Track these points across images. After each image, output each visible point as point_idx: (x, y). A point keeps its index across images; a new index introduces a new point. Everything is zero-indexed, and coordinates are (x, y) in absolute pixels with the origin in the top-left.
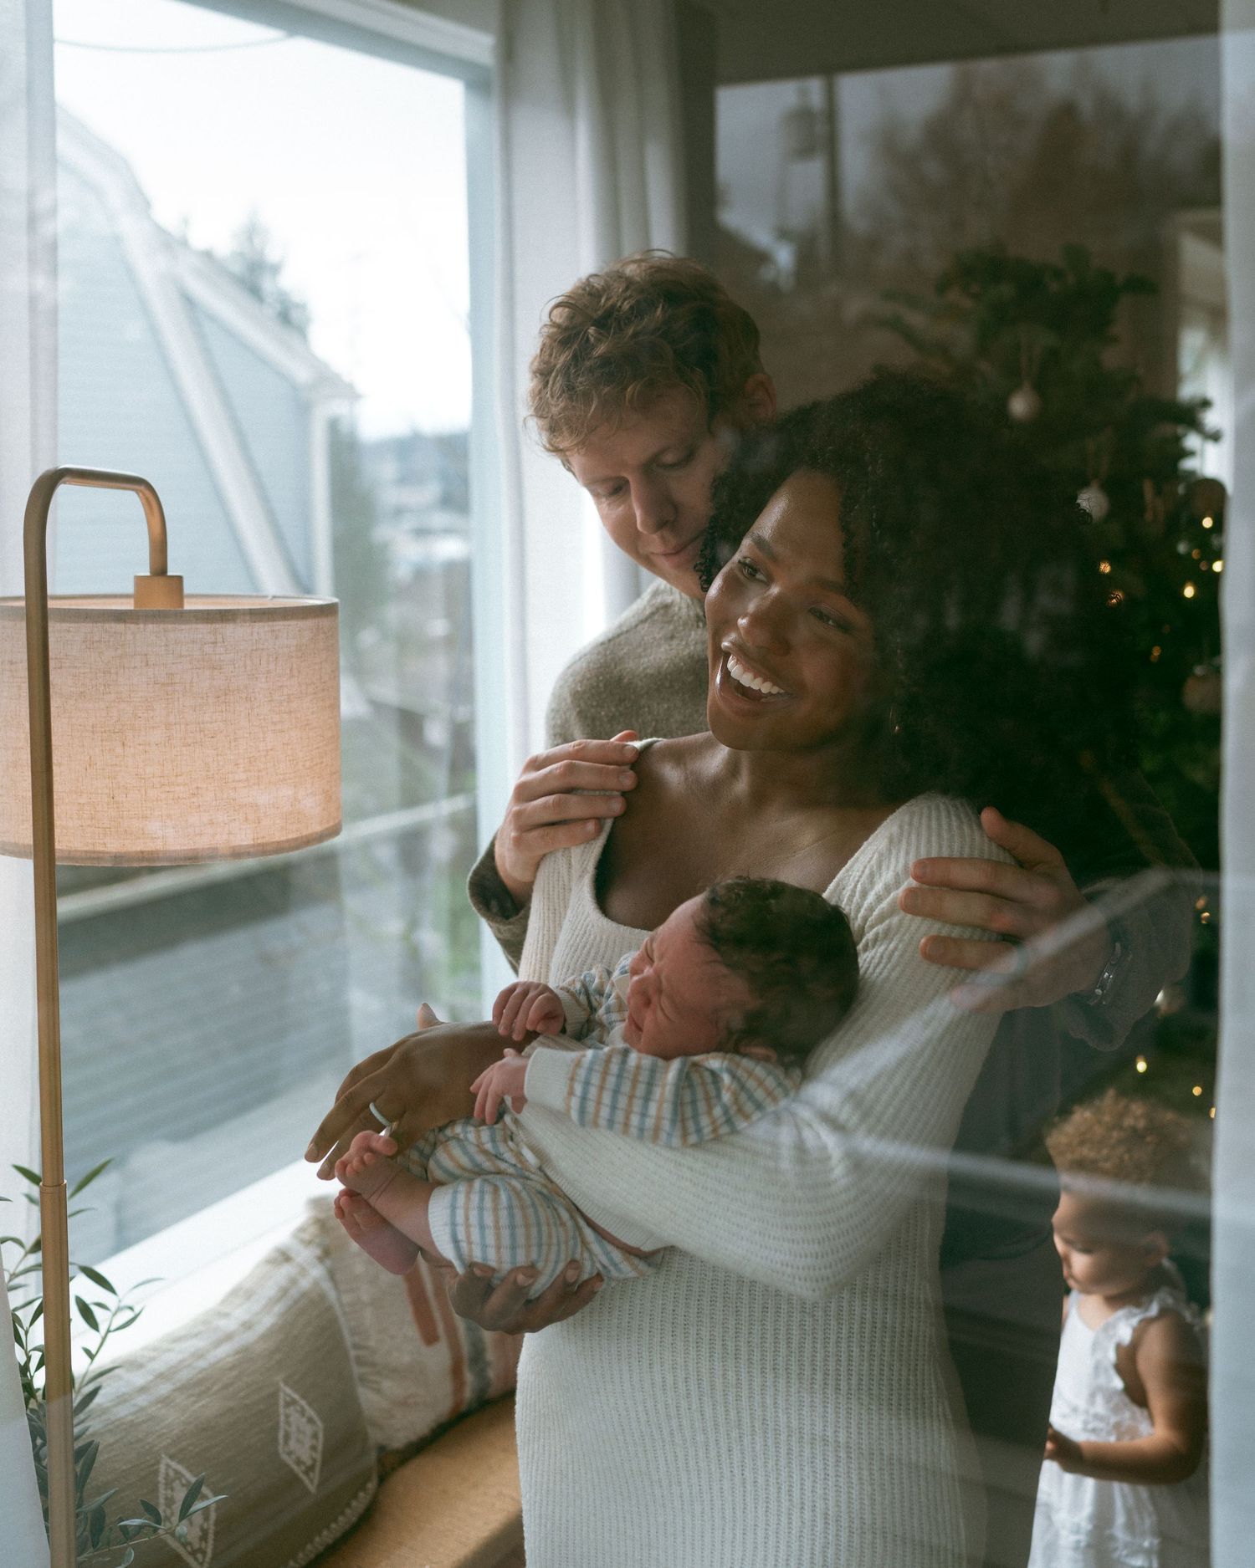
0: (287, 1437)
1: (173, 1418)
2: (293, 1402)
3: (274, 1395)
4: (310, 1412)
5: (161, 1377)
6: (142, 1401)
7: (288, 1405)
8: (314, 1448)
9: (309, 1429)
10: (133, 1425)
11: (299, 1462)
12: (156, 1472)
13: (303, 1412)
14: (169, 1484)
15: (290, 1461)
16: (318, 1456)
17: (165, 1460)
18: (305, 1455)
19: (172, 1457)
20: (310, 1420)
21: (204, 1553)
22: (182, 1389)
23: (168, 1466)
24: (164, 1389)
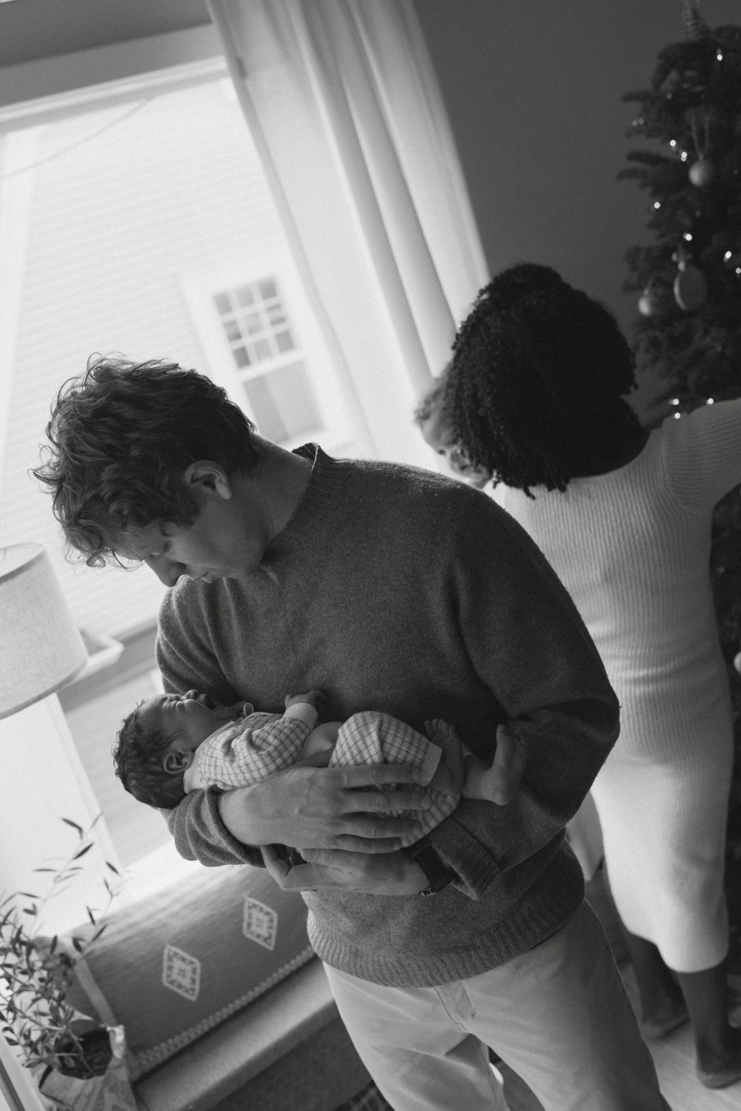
0: (249, 925)
1: (177, 925)
2: (255, 906)
3: (241, 905)
4: (267, 909)
5: (176, 901)
6: (161, 916)
7: (250, 908)
8: (270, 927)
9: (267, 918)
10: (152, 930)
11: (258, 936)
12: (162, 954)
13: (261, 910)
14: (170, 959)
15: (253, 938)
16: (274, 932)
17: (168, 947)
18: (264, 932)
19: (172, 945)
20: (268, 914)
21: (193, 990)
22: (186, 907)
23: (170, 950)
24: (176, 908)
